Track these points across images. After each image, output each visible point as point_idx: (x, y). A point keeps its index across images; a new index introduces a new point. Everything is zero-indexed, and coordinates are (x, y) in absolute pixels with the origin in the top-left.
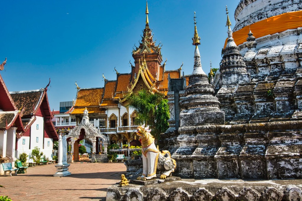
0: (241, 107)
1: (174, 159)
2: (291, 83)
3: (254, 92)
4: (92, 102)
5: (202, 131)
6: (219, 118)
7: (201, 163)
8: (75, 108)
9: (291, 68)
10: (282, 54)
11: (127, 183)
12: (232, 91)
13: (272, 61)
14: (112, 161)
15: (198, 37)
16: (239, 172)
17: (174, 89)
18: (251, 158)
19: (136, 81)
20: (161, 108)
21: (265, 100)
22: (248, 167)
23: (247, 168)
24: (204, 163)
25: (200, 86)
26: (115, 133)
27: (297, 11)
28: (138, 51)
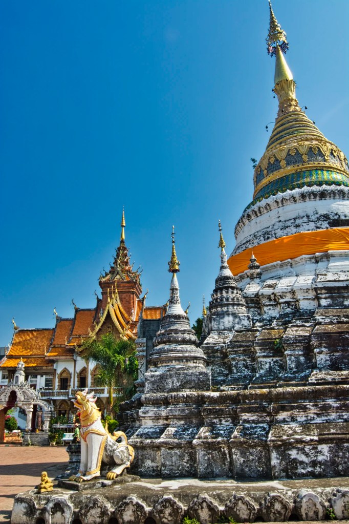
0: (237, 364)
1: (131, 445)
2: (308, 330)
3: (256, 343)
4: (34, 350)
5: (177, 400)
6: (203, 381)
7: (173, 452)
8: (8, 358)
9: (309, 308)
10: (295, 289)
11: (50, 487)
12: (226, 340)
13: (282, 298)
14: (55, 443)
15: (177, 262)
16: (230, 466)
17: (146, 334)
18: (248, 446)
19: (102, 319)
20: (134, 361)
21: (271, 354)
22: (242, 459)
23: (242, 461)
24: (178, 453)
25: (176, 331)
26: (67, 398)
27: (314, 231)
28: (108, 277)
